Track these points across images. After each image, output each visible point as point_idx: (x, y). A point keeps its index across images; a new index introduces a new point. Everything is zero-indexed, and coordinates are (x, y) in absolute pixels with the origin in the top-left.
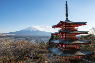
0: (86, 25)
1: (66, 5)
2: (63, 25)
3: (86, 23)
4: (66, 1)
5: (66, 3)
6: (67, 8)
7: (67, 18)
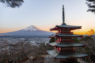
0: (81, 28)
1: (63, 9)
2: (59, 29)
3: (81, 27)
4: (63, 5)
5: (63, 7)
6: (63, 12)
7: (64, 22)
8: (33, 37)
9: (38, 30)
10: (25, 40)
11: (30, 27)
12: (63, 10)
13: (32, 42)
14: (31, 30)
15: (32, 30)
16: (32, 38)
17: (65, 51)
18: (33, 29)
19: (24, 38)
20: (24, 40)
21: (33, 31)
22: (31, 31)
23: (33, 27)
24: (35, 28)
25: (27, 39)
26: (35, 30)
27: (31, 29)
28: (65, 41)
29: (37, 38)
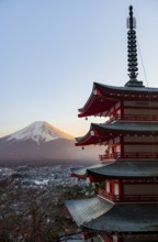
1: (131, 22)
4: (131, 8)
5: (131, 14)
6: (132, 36)
7: (133, 76)
8: (44, 165)
9: (60, 139)
10: (14, 176)
11: (31, 128)
12: (131, 27)
13: (37, 183)
14: (37, 140)
15: (41, 137)
16: (39, 166)
17: (139, 198)
18: (44, 135)
19: (9, 167)
20: (10, 174)
21: (42, 141)
22: (35, 143)
23: (44, 126)
24: (50, 133)
25: (21, 169)
26: (49, 138)
27: (35, 133)
28: (137, 155)
29: (58, 168)
